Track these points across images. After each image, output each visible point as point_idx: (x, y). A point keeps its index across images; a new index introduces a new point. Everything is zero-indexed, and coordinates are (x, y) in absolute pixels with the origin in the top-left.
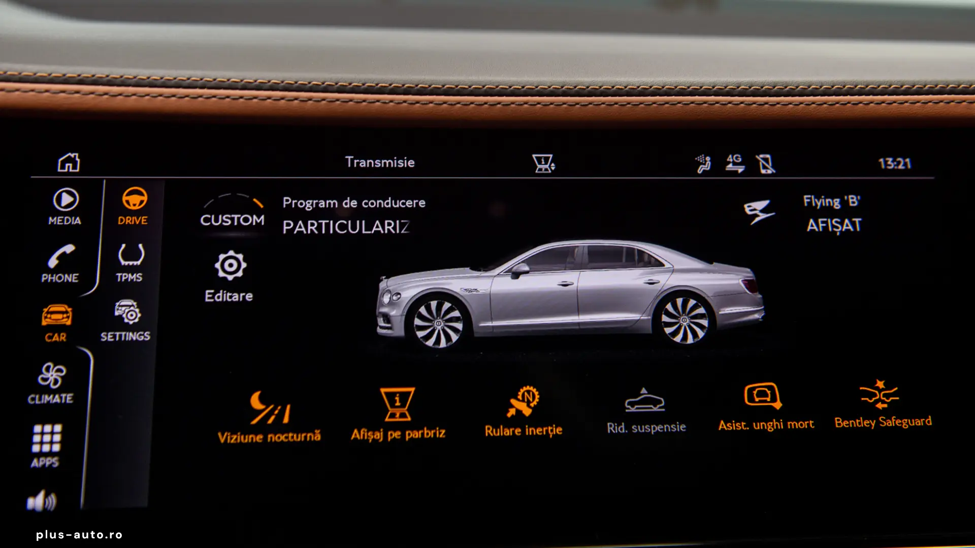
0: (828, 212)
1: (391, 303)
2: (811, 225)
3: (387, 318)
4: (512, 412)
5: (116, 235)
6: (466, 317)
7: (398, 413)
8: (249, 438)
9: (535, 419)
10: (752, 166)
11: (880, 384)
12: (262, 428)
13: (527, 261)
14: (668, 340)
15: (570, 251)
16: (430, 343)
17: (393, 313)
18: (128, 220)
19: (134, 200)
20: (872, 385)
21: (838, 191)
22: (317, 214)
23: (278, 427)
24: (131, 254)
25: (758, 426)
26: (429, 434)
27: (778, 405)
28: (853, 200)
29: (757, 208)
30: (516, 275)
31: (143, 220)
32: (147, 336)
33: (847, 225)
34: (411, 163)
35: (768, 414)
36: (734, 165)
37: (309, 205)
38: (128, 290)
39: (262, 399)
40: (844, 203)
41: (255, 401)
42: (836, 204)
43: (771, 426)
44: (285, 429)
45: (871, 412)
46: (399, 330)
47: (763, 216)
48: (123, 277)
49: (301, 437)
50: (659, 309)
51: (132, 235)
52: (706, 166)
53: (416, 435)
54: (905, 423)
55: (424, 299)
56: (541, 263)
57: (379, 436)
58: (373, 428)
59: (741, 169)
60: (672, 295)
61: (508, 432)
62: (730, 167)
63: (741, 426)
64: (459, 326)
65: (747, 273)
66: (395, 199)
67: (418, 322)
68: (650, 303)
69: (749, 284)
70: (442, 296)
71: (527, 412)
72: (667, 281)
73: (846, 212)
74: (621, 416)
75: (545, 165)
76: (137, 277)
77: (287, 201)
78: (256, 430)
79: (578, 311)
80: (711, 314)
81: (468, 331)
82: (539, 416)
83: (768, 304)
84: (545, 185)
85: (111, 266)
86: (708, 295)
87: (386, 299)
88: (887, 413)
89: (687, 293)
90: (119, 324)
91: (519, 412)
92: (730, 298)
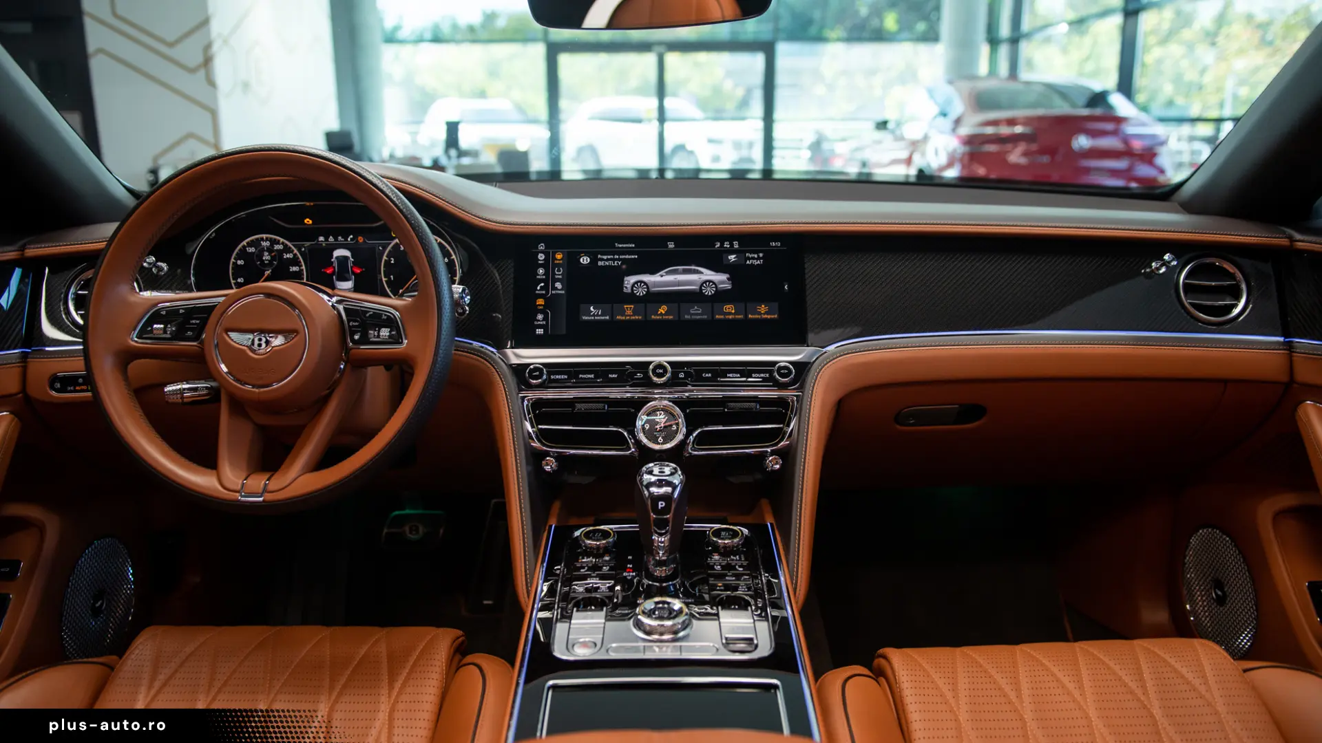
0: (753, 258)
1: (627, 284)
2: (748, 262)
3: (626, 287)
4: (659, 312)
5: (555, 266)
6: (648, 288)
7: (629, 312)
8: (590, 318)
9: (665, 315)
10: (732, 245)
11: (763, 306)
12: (594, 315)
13: (666, 272)
14: (703, 294)
15: (677, 269)
16: (638, 294)
17: (628, 286)
18: (558, 262)
19: (559, 256)
20: (761, 306)
21: (757, 252)
22: (607, 260)
23: (598, 315)
24: (559, 271)
25: (727, 317)
26: (637, 317)
27: (733, 311)
28: (761, 255)
29: (732, 258)
30: (662, 276)
31: (561, 262)
32: (563, 292)
33: (758, 262)
34: (633, 245)
35: (730, 313)
36: (727, 245)
37: (605, 257)
38: (558, 280)
39: (593, 308)
40: (758, 256)
41: (592, 309)
42: (756, 256)
43: (730, 317)
44: (600, 316)
45: (760, 313)
46: (630, 291)
47: (734, 260)
48: (557, 277)
49: (603, 318)
50: (702, 285)
51: (559, 266)
52: (718, 245)
53: (634, 318)
54: (769, 317)
55: (636, 283)
56: (668, 273)
57: (624, 318)
58: (622, 316)
59: (728, 246)
60: (705, 282)
61: (658, 317)
62: (725, 246)
63: (722, 317)
64: (646, 290)
65: (728, 276)
66: (629, 255)
67: (635, 289)
68: (699, 284)
69: (728, 279)
70: (641, 282)
71: (663, 312)
72: (704, 278)
73: (759, 258)
74: (689, 314)
75: (671, 245)
76: (560, 277)
77: (599, 256)
78: (592, 316)
79: (679, 286)
80: (716, 287)
81: (648, 292)
82: (667, 313)
83: (733, 284)
84: (671, 251)
85: (554, 274)
86: (716, 282)
87: (626, 282)
88: (764, 314)
89: (710, 281)
90: (556, 289)
91: (661, 313)
92: (723, 282)
